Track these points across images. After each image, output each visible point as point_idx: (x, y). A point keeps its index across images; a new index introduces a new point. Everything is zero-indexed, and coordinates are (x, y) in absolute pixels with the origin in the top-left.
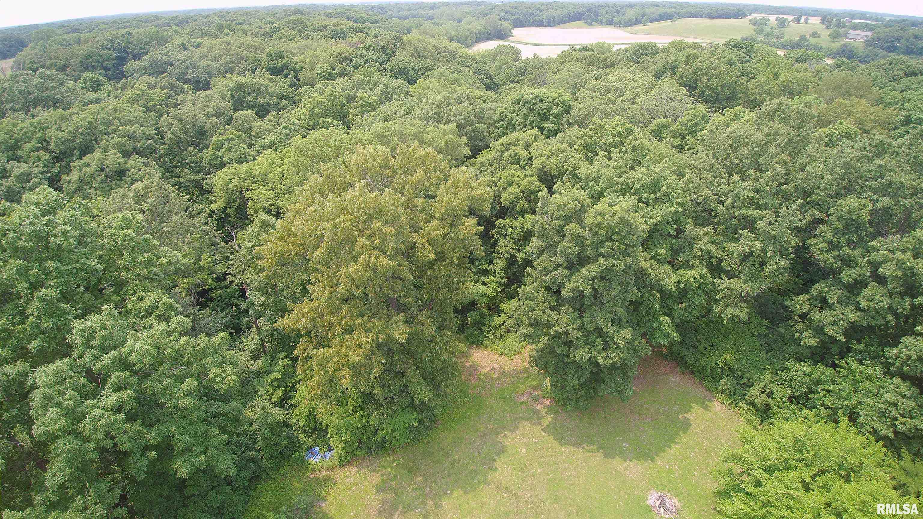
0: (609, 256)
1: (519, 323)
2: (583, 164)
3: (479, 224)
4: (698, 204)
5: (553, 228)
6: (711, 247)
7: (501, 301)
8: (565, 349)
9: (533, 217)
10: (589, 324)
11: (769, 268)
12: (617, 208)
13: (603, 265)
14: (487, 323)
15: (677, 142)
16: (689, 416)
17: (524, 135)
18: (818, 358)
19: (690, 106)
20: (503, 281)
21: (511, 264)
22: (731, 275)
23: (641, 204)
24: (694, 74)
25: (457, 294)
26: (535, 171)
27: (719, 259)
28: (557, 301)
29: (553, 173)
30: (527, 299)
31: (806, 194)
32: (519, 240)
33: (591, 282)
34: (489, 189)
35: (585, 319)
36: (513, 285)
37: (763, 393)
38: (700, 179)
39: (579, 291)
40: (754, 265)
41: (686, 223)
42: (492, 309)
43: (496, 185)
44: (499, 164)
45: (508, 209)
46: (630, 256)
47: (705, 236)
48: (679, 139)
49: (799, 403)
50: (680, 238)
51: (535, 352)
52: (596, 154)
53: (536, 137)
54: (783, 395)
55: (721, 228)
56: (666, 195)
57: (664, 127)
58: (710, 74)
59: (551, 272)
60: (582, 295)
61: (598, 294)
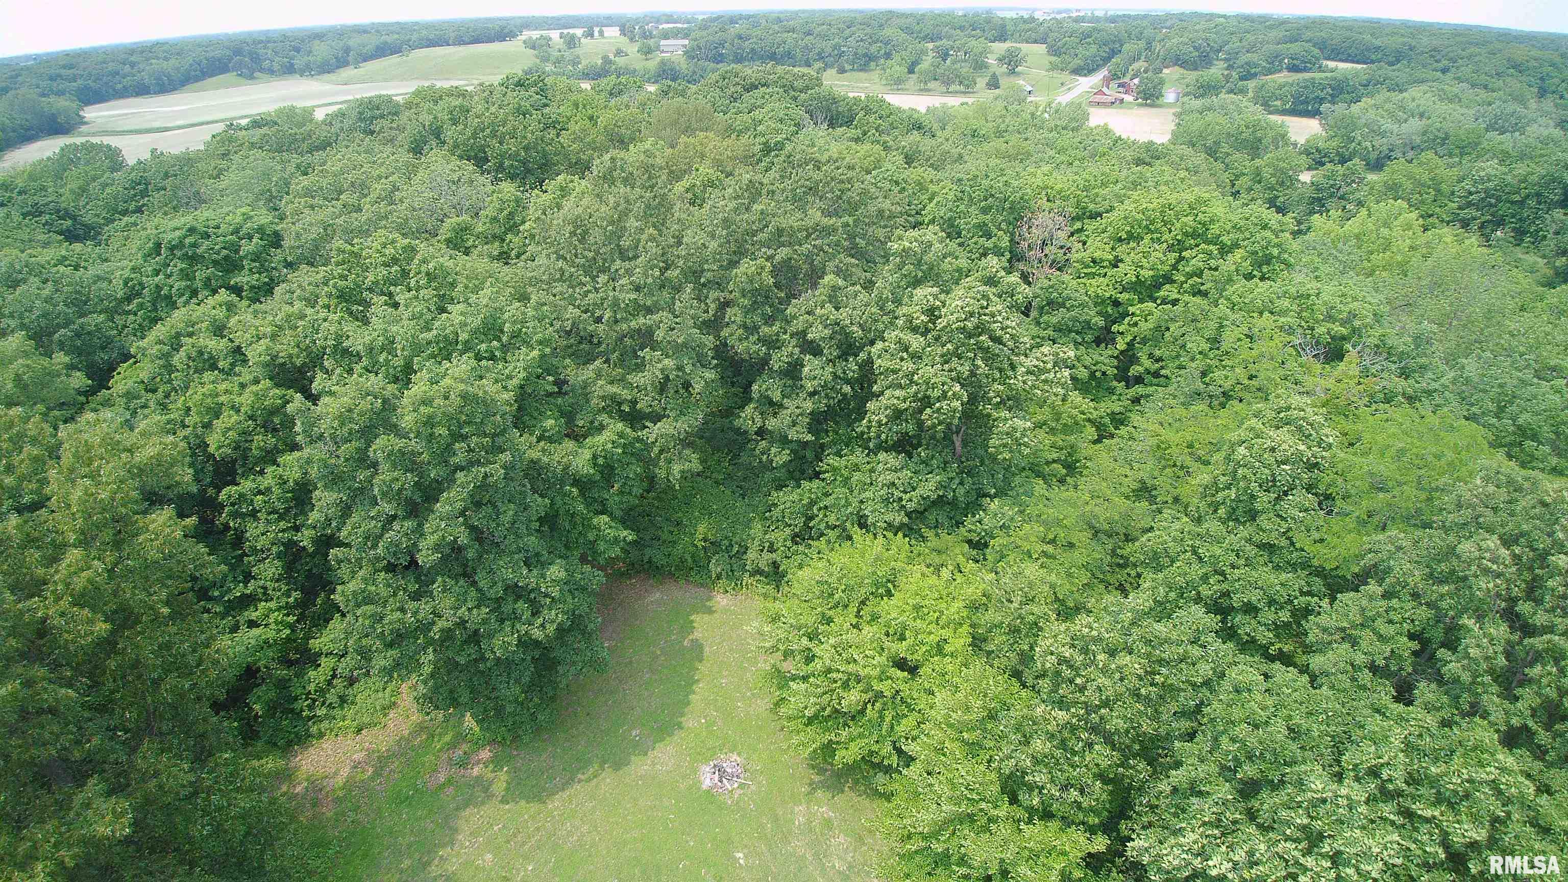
0: (471, 464)
1: (365, 654)
2: (350, 327)
3: (181, 515)
4: (568, 333)
5: (347, 460)
6: (614, 389)
7: (307, 638)
8: (472, 650)
9: (296, 454)
10: (491, 587)
11: (698, 387)
12: (447, 381)
13: (469, 483)
14: (299, 692)
15: (495, 248)
16: (697, 635)
17: (201, 309)
18: (797, 474)
19: (490, 188)
20: (291, 600)
21: (294, 562)
22: (656, 418)
23: (484, 363)
24: (474, 136)
25: (203, 671)
26: (259, 371)
27: (631, 401)
28: (418, 580)
29: (298, 362)
30: (358, 606)
31: (696, 274)
32: (287, 510)
33: (461, 519)
34: (171, 438)
35: (481, 584)
36: (317, 595)
37: (762, 551)
38: (555, 296)
39: (449, 544)
40: (677, 392)
41: (564, 367)
42: (297, 661)
43: (184, 426)
44: (170, 381)
45: (234, 461)
46: (505, 450)
47: (599, 376)
48: (497, 244)
49: (804, 539)
50: (566, 393)
51: (421, 687)
52: (367, 304)
53: (230, 308)
54: (785, 540)
55: (614, 356)
56: (515, 335)
57: (464, 229)
58: (498, 134)
59: (381, 536)
60: (457, 549)
61: (482, 533)
